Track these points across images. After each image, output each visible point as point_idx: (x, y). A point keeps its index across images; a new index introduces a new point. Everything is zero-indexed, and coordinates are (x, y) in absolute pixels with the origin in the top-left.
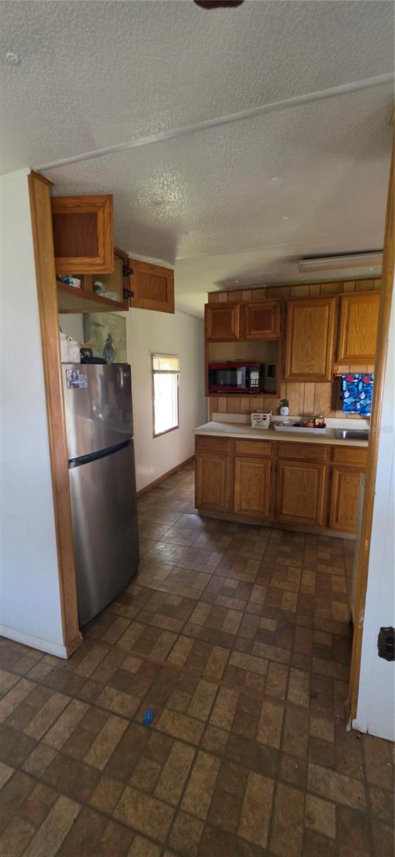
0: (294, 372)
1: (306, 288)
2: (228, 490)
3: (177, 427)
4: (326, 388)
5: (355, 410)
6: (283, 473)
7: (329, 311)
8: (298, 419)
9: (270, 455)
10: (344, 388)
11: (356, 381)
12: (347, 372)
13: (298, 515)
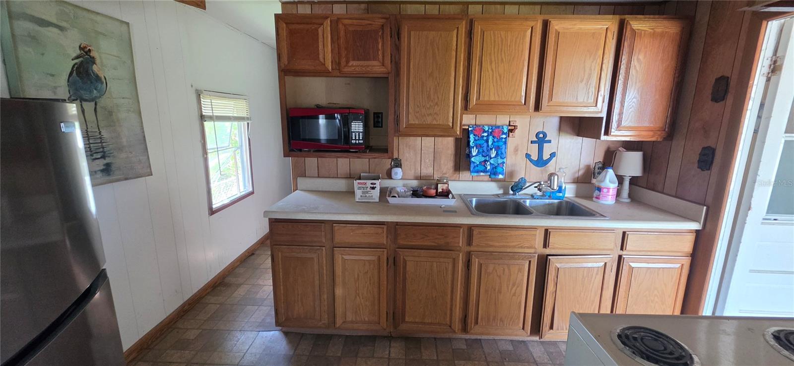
0: (411, 122)
1: (422, 7)
2: (325, 296)
3: (252, 193)
4: (448, 144)
5: (485, 171)
6: (405, 267)
7: (456, 38)
8: (414, 183)
9: (385, 242)
10: (471, 144)
11: (485, 134)
12: (473, 122)
13: (426, 321)
